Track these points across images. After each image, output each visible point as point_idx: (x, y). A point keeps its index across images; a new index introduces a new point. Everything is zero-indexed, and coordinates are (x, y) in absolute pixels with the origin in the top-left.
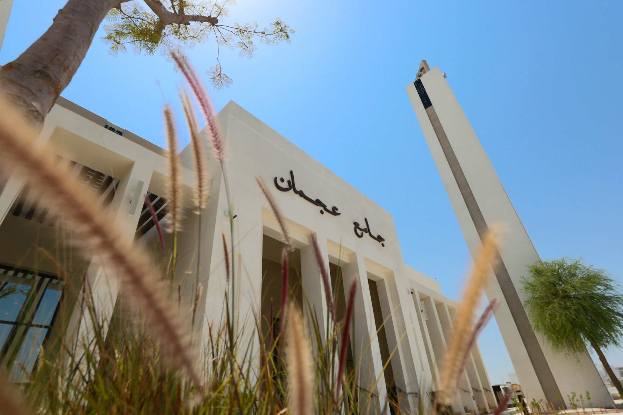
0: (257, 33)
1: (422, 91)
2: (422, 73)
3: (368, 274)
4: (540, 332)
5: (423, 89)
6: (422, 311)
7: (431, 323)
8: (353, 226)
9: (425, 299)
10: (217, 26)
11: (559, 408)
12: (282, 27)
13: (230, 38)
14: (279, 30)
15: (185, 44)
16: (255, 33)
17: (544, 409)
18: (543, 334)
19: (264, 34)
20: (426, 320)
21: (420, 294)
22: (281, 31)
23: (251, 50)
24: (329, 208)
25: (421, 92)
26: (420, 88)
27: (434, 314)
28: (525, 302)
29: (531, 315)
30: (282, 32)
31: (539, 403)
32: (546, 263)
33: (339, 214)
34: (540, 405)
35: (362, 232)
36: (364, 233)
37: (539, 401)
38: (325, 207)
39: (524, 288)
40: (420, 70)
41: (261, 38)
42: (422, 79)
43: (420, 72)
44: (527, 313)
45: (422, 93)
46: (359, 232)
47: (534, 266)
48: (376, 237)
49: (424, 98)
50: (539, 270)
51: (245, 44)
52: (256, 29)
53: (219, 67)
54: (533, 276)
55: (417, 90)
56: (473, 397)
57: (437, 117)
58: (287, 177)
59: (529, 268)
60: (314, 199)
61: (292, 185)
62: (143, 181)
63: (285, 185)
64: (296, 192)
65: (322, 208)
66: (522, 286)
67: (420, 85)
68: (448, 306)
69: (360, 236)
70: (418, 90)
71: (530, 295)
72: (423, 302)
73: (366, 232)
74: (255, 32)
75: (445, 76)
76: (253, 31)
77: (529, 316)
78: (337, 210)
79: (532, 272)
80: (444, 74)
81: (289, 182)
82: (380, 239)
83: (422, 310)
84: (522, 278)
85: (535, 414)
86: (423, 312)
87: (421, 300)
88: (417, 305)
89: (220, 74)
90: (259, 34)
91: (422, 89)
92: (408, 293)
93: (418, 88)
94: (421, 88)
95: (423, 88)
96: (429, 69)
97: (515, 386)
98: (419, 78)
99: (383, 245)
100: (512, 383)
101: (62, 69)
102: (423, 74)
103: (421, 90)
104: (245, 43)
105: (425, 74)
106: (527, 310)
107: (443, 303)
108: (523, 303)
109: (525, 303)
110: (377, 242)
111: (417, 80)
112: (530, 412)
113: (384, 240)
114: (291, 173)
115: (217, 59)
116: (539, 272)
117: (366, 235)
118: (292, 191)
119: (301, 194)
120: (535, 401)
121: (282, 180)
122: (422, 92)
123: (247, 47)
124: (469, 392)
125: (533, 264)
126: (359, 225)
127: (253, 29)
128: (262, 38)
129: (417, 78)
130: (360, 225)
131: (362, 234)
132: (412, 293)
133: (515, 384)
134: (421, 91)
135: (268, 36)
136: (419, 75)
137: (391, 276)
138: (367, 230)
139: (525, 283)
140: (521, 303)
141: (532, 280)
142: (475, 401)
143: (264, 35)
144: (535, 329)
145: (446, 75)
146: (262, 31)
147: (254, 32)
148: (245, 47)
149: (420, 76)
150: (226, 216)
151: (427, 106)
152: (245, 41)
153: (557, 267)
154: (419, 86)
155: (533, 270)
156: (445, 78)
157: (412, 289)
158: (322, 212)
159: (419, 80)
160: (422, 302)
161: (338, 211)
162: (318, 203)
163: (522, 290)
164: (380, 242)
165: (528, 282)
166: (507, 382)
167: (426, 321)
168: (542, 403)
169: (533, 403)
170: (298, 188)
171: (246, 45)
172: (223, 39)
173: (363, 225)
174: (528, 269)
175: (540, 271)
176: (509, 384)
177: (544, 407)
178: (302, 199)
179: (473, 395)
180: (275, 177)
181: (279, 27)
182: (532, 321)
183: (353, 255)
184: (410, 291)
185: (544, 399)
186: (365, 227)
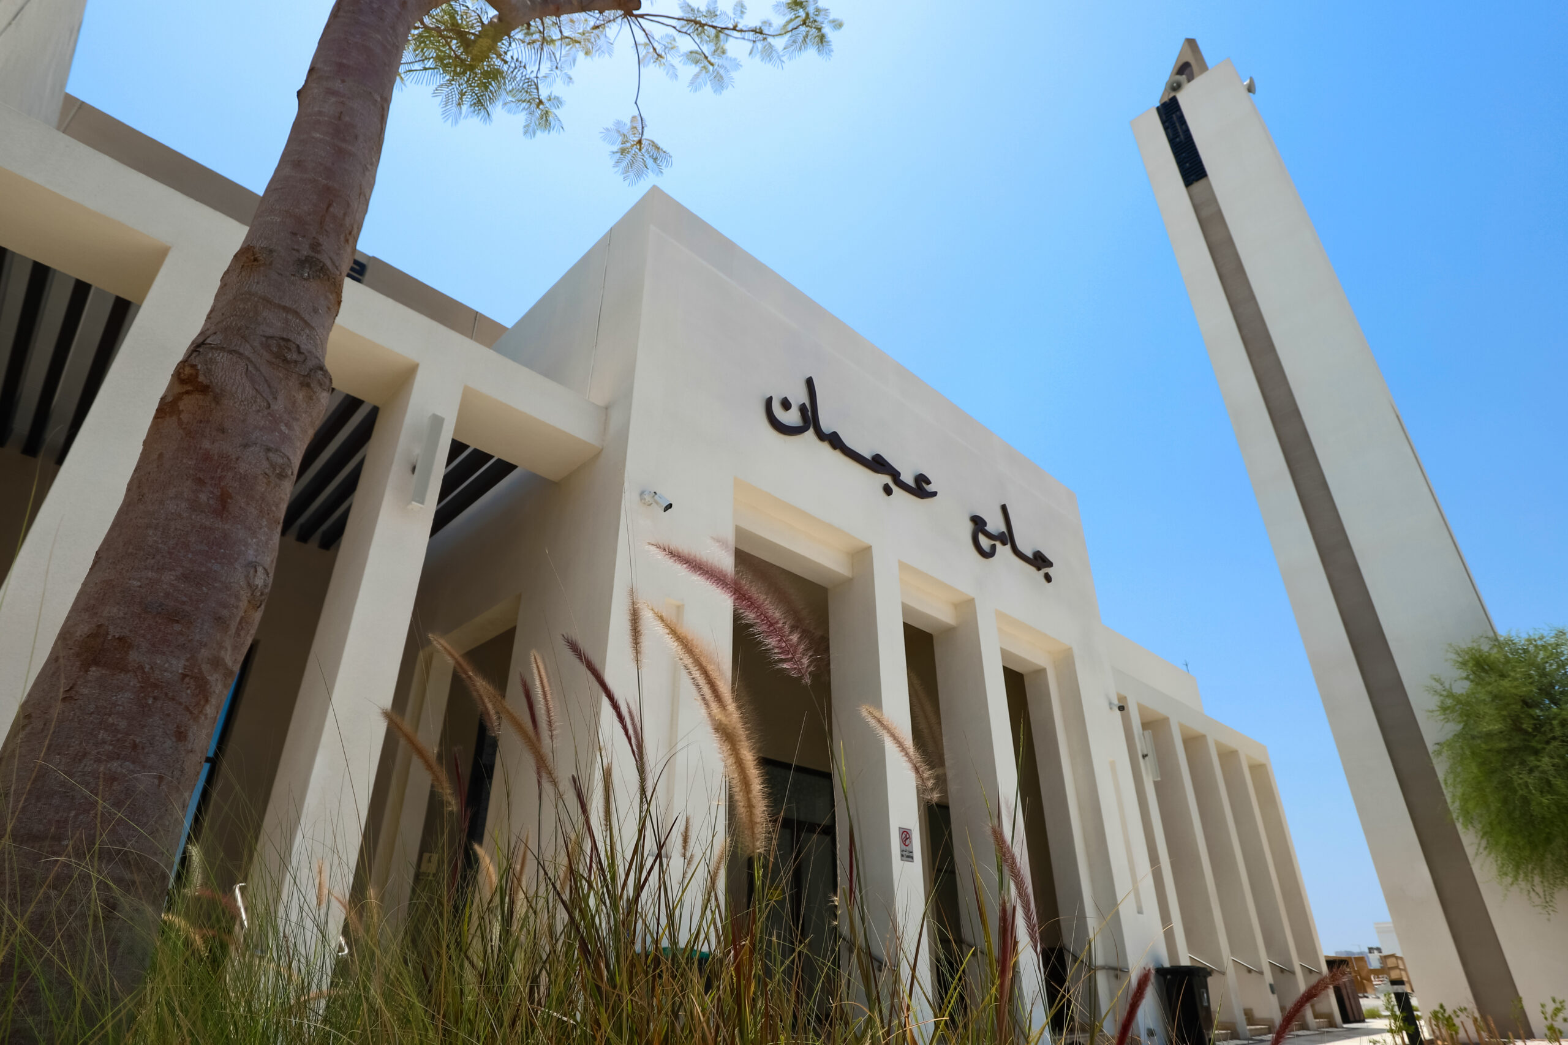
0: (741, 31)
1: (1181, 133)
2: (1183, 78)
3: (1005, 654)
4: (1470, 826)
5: (1184, 127)
6: (1146, 755)
7: (1166, 789)
8: (969, 527)
9: (1154, 725)
10: (637, 16)
11: (1510, 1034)
12: (807, 14)
13: (670, 46)
14: (798, 21)
15: (558, 72)
16: (735, 34)
17: (1466, 1031)
18: (1481, 834)
19: (758, 35)
20: (1156, 780)
21: (1142, 709)
22: (804, 23)
23: (722, 72)
24: (908, 478)
25: (1176, 138)
26: (1173, 124)
27: (1178, 765)
28: (1438, 744)
29: (1449, 782)
30: (807, 26)
31: (1453, 1016)
32: (1509, 642)
33: (934, 494)
34: (1457, 1021)
35: (993, 542)
36: (998, 544)
37: (1455, 1012)
38: (895, 475)
39: (1439, 709)
40: (1175, 71)
41: (753, 47)
42: (1184, 99)
43: (1178, 77)
44: (1441, 776)
45: (1178, 140)
46: (984, 542)
47: (1472, 649)
48: (1030, 554)
49: (1184, 155)
50: (1484, 661)
51: (706, 57)
52: (740, 20)
53: (639, 123)
54: (1467, 678)
55: (1166, 129)
56: (1271, 985)
57: (1219, 214)
58: (799, 396)
59: (1459, 654)
60: (867, 454)
61: (810, 418)
62: (443, 416)
63: (791, 418)
64: (821, 436)
65: (887, 479)
66: (1434, 702)
67: (1174, 116)
68: (1218, 745)
69: (987, 554)
70: (1169, 130)
71: (1453, 728)
72: (1148, 733)
73: (1004, 543)
74: (737, 29)
75: (1251, 89)
76: (732, 27)
77: (1446, 784)
78: (928, 482)
79: (1464, 664)
80: (1246, 82)
81: (802, 409)
82: (1040, 561)
83: (1145, 753)
84: (1437, 680)
85: (1439, 1042)
86: (1147, 758)
87: (1145, 726)
88: (1133, 738)
89: (640, 142)
90: (747, 35)
91: (1178, 127)
92: (1111, 708)
93: (1167, 124)
94: (1177, 124)
95: (1182, 124)
96: (1204, 68)
97: (1394, 960)
98: (1172, 95)
99: (1048, 578)
100: (1385, 952)
101: (342, 238)
102: (1186, 81)
103: (1177, 129)
104: (707, 54)
105: (1193, 83)
106: (1441, 767)
107: (1204, 737)
108: (1431, 747)
109: (1437, 747)
110: (1031, 569)
111: (1166, 99)
112: (1426, 1034)
113: (1050, 564)
114: (810, 383)
115: (636, 103)
116: (1486, 667)
117: (1003, 551)
118: (810, 433)
119: (835, 441)
120: (1444, 1010)
121: (786, 405)
122: (1179, 136)
123: (712, 64)
124: (1261, 973)
125: (1470, 645)
126: (985, 524)
127: (732, 21)
128: (755, 48)
129: (1167, 94)
130: (988, 525)
131: (994, 547)
132: (1121, 708)
133: (1393, 956)
134: (1178, 133)
135: (770, 39)
136: (1175, 85)
137: (1067, 663)
138: (1007, 538)
139: (1441, 695)
140: (1425, 747)
141: (1462, 688)
142: (1276, 996)
143: (761, 37)
144: (1458, 819)
145: (1254, 86)
146: (754, 26)
147: (734, 29)
148: (707, 63)
149: (1176, 87)
150: (644, 503)
151: (1192, 177)
152: (707, 49)
153: (1542, 655)
154: (1172, 118)
155: (1468, 661)
156: (1251, 94)
157: (1122, 698)
158: (888, 491)
159: (1174, 101)
160: (1146, 733)
161: (930, 485)
162: (878, 464)
163: (1432, 711)
164: (1039, 569)
165: (1451, 693)
166: (1370, 946)
167: (1156, 784)
168: (1463, 1016)
169: (1435, 1015)
170: (826, 426)
171: (709, 58)
172: (652, 50)
173: (995, 524)
174: (1454, 657)
175: (1488, 665)
176: (1375, 952)
177: (1467, 1027)
178: (837, 455)
179: (1272, 982)
180: (769, 396)
181: (800, 14)
182: (1452, 796)
183: (966, 607)
184: (1116, 702)
185: (1471, 1005)
186: (1003, 528)
